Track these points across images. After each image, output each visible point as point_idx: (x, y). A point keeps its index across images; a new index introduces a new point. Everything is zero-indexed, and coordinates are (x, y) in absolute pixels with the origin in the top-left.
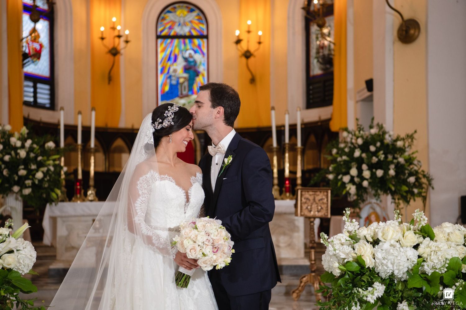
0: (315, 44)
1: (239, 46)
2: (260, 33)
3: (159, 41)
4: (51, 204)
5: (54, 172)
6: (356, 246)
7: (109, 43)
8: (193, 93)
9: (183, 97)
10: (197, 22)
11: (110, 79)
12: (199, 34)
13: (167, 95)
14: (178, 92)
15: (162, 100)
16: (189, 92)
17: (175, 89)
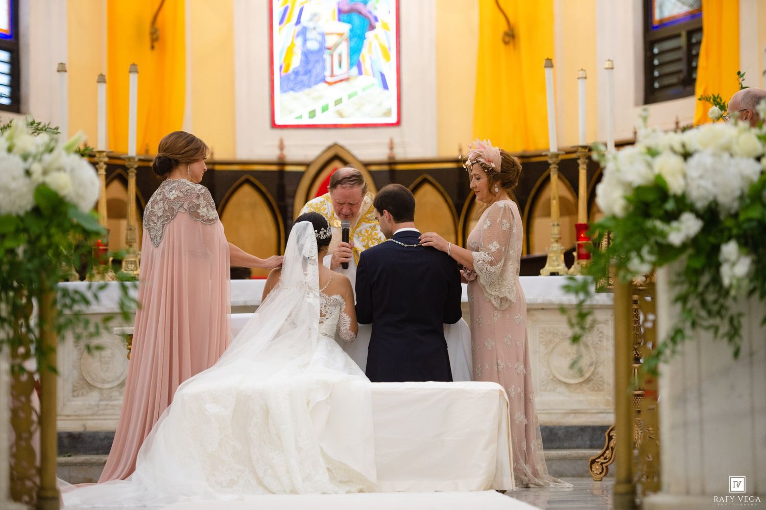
6: (655, 161)
8: (361, 73)
9: (336, 82)
11: (155, 38)
13: (296, 78)
14: (324, 68)
15: (283, 90)
16: (350, 69)
17: (317, 61)
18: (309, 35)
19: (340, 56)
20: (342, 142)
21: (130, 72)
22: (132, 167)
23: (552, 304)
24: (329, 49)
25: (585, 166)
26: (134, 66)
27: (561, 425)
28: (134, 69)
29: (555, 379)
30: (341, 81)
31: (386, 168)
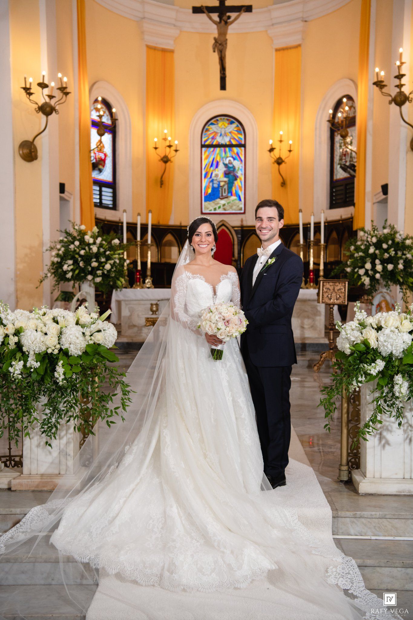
0: (338, 151)
1: (272, 153)
2: (291, 142)
3: (204, 149)
4: (116, 290)
5: (119, 264)
6: (364, 331)
7: (162, 152)
8: (232, 195)
10: (236, 132)
11: (162, 183)
12: (237, 143)
13: (209, 197)
14: (219, 194)
15: (205, 201)
16: (228, 194)
17: (217, 191)
18: (215, 182)
19: (225, 189)
20: (225, 219)
24: (221, 187)
30: (225, 198)
31: (240, 229)
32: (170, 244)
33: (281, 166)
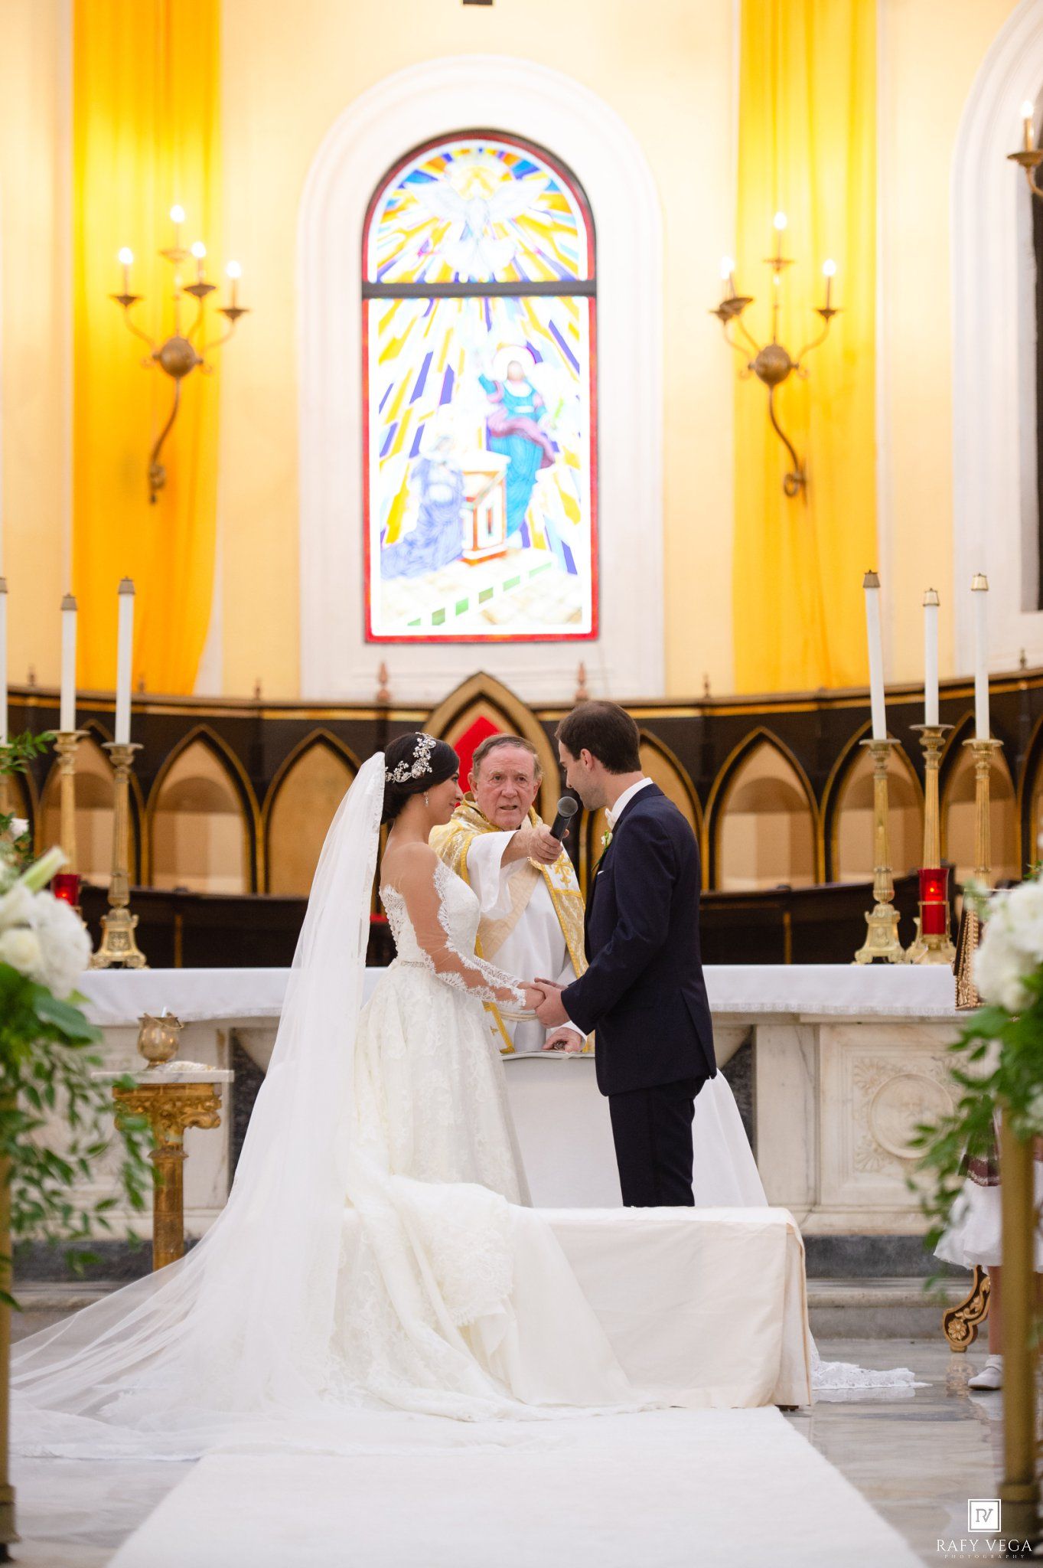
1: (733, 323)
2: (830, 268)
3: (378, 307)
7: (157, 320)
8: (528, 543)
9: (481, 560)
10: (546, 220)
11: (157, 483)
12: (556, 276)
13: (410, 553)
14: (461, 536)
15: (387, 576)
16: (508, 537)
17: (448, 523)
18: (435, 475)
19: (490, 512)
20: (490, 669)
21: (120, 593)
22: (121, 764)
23: (876, 1015)
24: (469, 499)
25: (936, 764)
26: (126, 583)
27: (892, 1233)
28: (127, 587)
29: (880, 1150)
30: (492, 557)
32: (199, 798)
33: (781, 389)
